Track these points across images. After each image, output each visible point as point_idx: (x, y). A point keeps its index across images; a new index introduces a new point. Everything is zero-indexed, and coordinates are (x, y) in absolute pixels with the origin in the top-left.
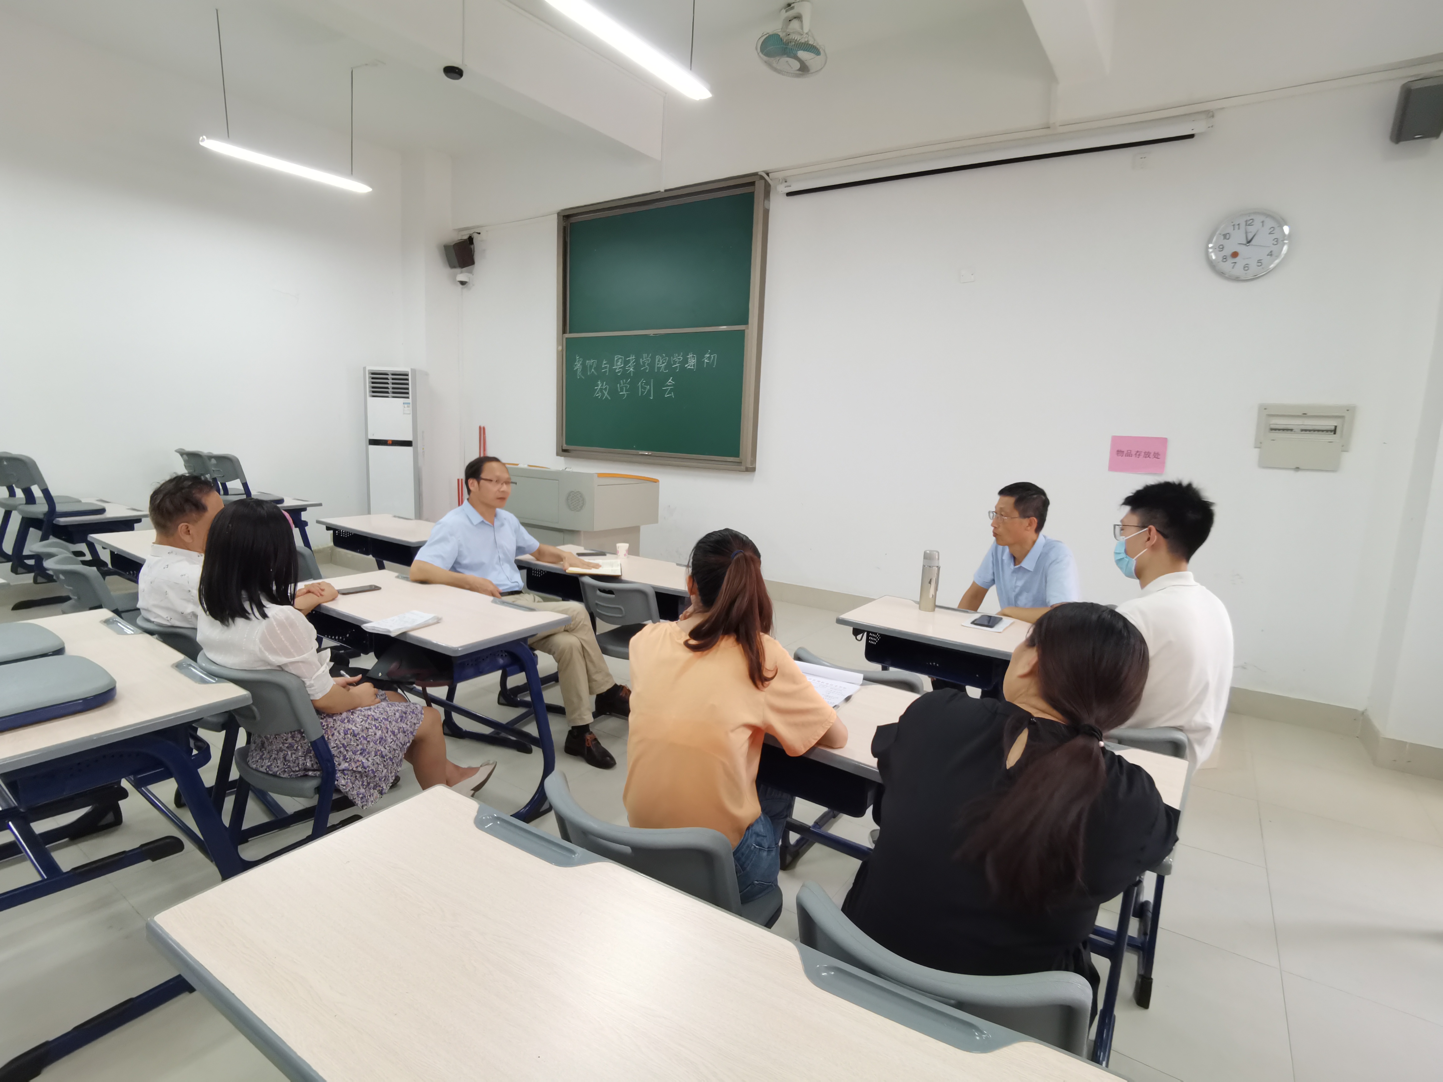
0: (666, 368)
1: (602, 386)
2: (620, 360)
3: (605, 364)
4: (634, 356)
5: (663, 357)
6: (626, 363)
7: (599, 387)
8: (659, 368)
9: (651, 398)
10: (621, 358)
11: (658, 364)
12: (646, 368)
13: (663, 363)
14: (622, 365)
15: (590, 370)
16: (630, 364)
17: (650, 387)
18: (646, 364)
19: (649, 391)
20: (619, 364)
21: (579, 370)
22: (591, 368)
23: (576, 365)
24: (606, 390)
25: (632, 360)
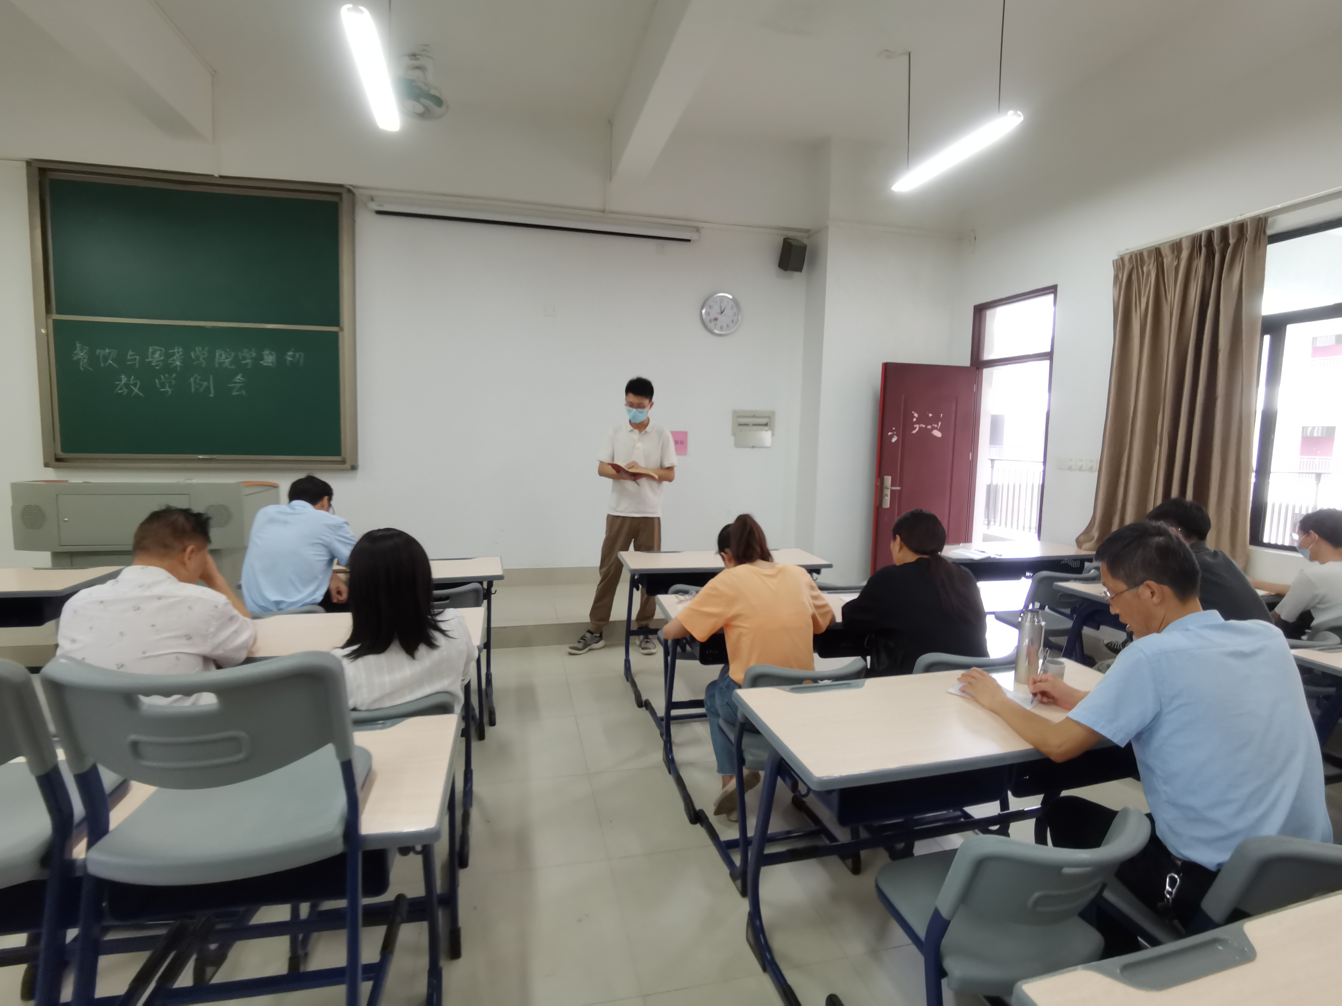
0: (232, 363)
1: (129, 380)
2: (158, 353)
3: (131, 356)
4: (180, 348)
5: (225, 351)
6: (168, 356)
7: (123, 382)
8: (221, 364)
9: (212, 396)
10: (160, 350)
11: (219, 359)
12: (202, 363)
13: (227, 358)
14: (162, 358)
15: (105, 361)
16: (175, 358)
17: (209, 384)
18: (201, 358)
19: (208, 388)
20: (156, 356)
21: (83, 361)
22: (106, 358)
23: (76, 354)
24: (135, 385)
25: (178, 352)
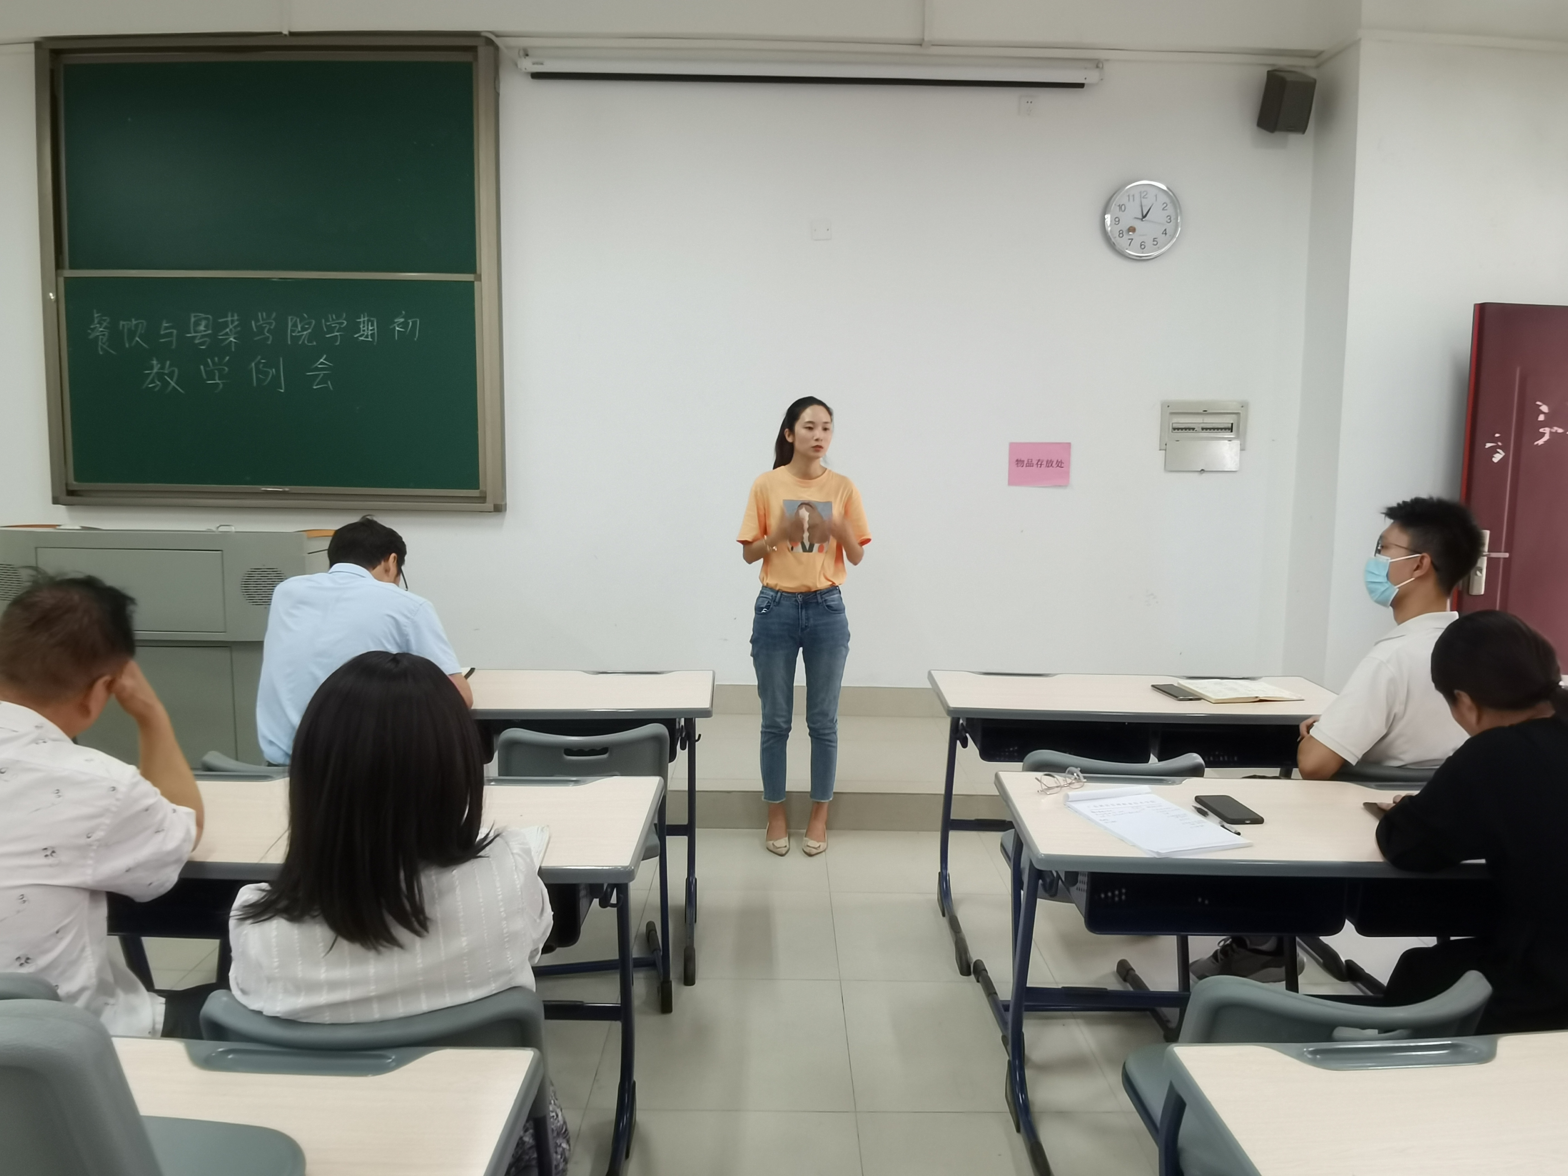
0: (311, 338)
1: (162, 368)
2: (204, 323)
3: (167, 328)
4: (236, 315)
5: (302, 319)
6: (218, 327)
7: (155, 370)
8: (295, 339)
9: (282, 391)
10: (207, 318)
11: (292, 331)
12: (268, 338)
13: (303, 329)
14: (210, 332)
15: (131, 339)
16: (228, 330)
17: (278, 371)
18: (266, 330)
19: (277, 377)
20: (200, 329)
21: (102, 339)
22: (132, 334)
23: (93, 330)
24: (171, 375)
25: (233, 321)
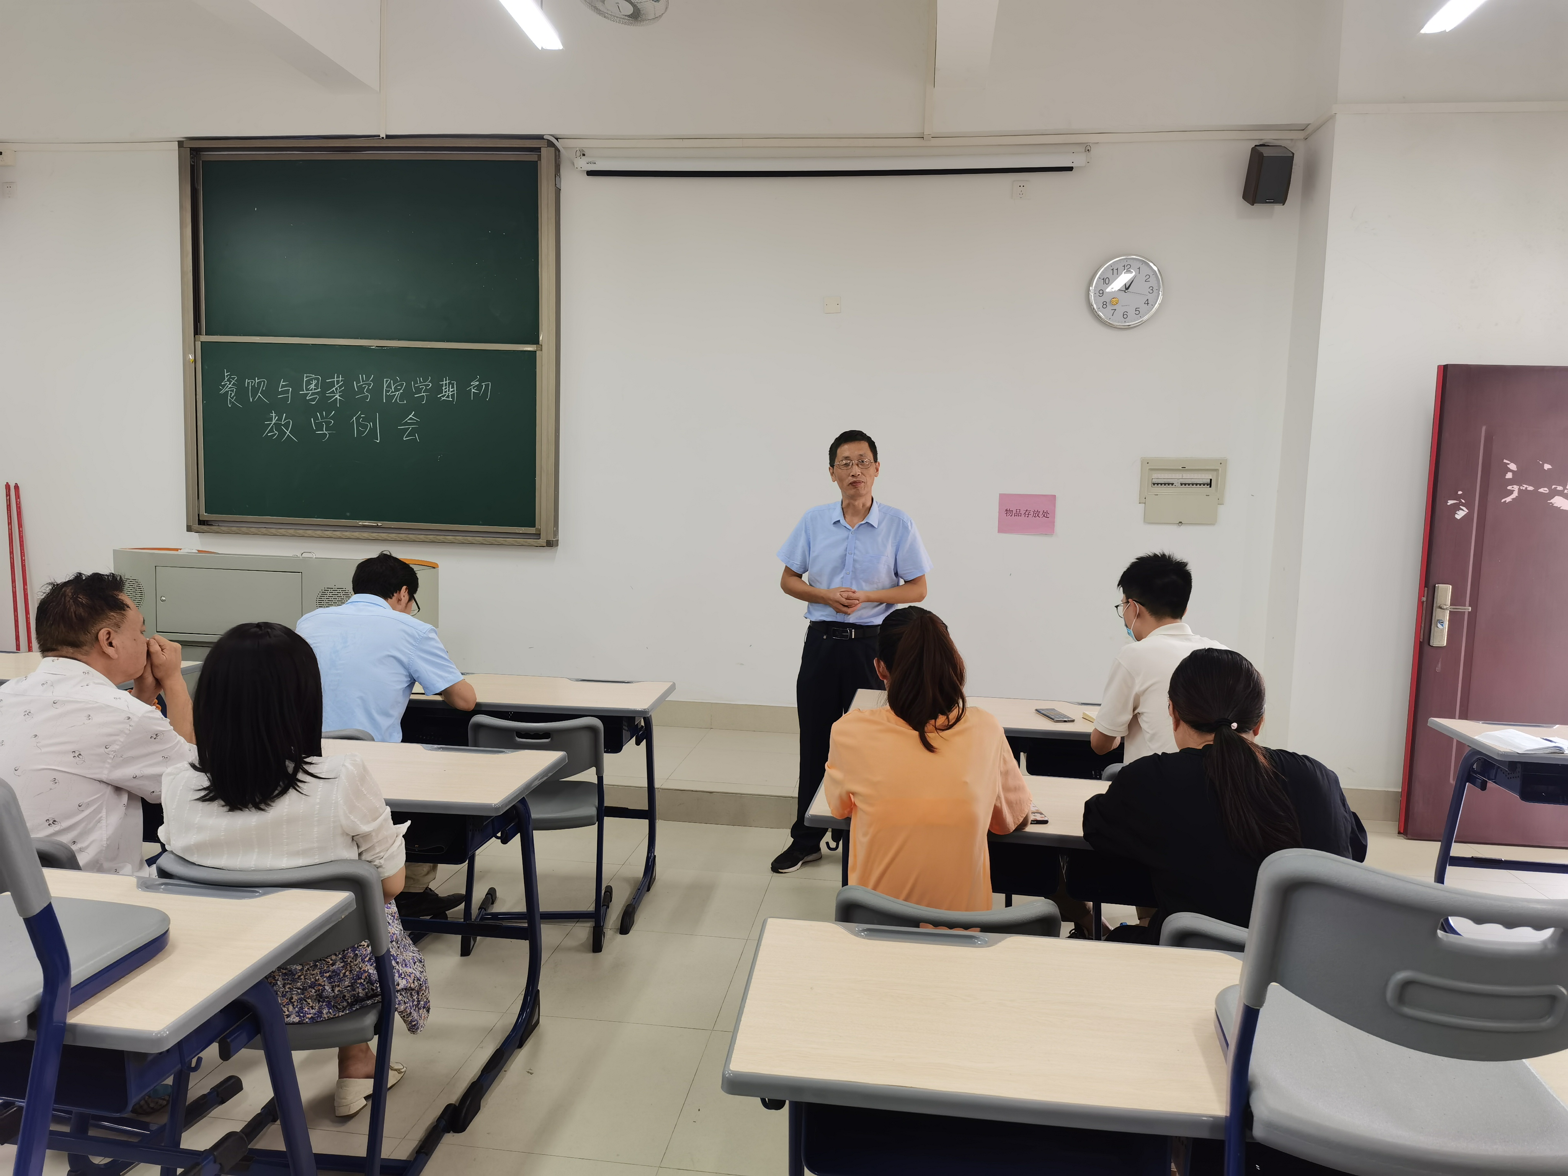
0: (402, 397)
1: (280, 419)
2: (314, 382)
3: (283, 386)
4: (340, 376)
5: (395, 382)
6: (326, 386)
7: (273, 422)
8: (390, 398)
9: (378, 441)
10: (318, 379)
11: (387, 391)
12: (367, 396)
13: (396, 390)
14: (319, 390)
15: (254, 396)
16: (334, 389)
17: (375, 425)
18: (366, 389)
19: (373, 430)
20: (311, 388)
21: (231, 394)
22: (255, 390)
23: (224, 386)
24: (287, 427)
25: (338, 382)
